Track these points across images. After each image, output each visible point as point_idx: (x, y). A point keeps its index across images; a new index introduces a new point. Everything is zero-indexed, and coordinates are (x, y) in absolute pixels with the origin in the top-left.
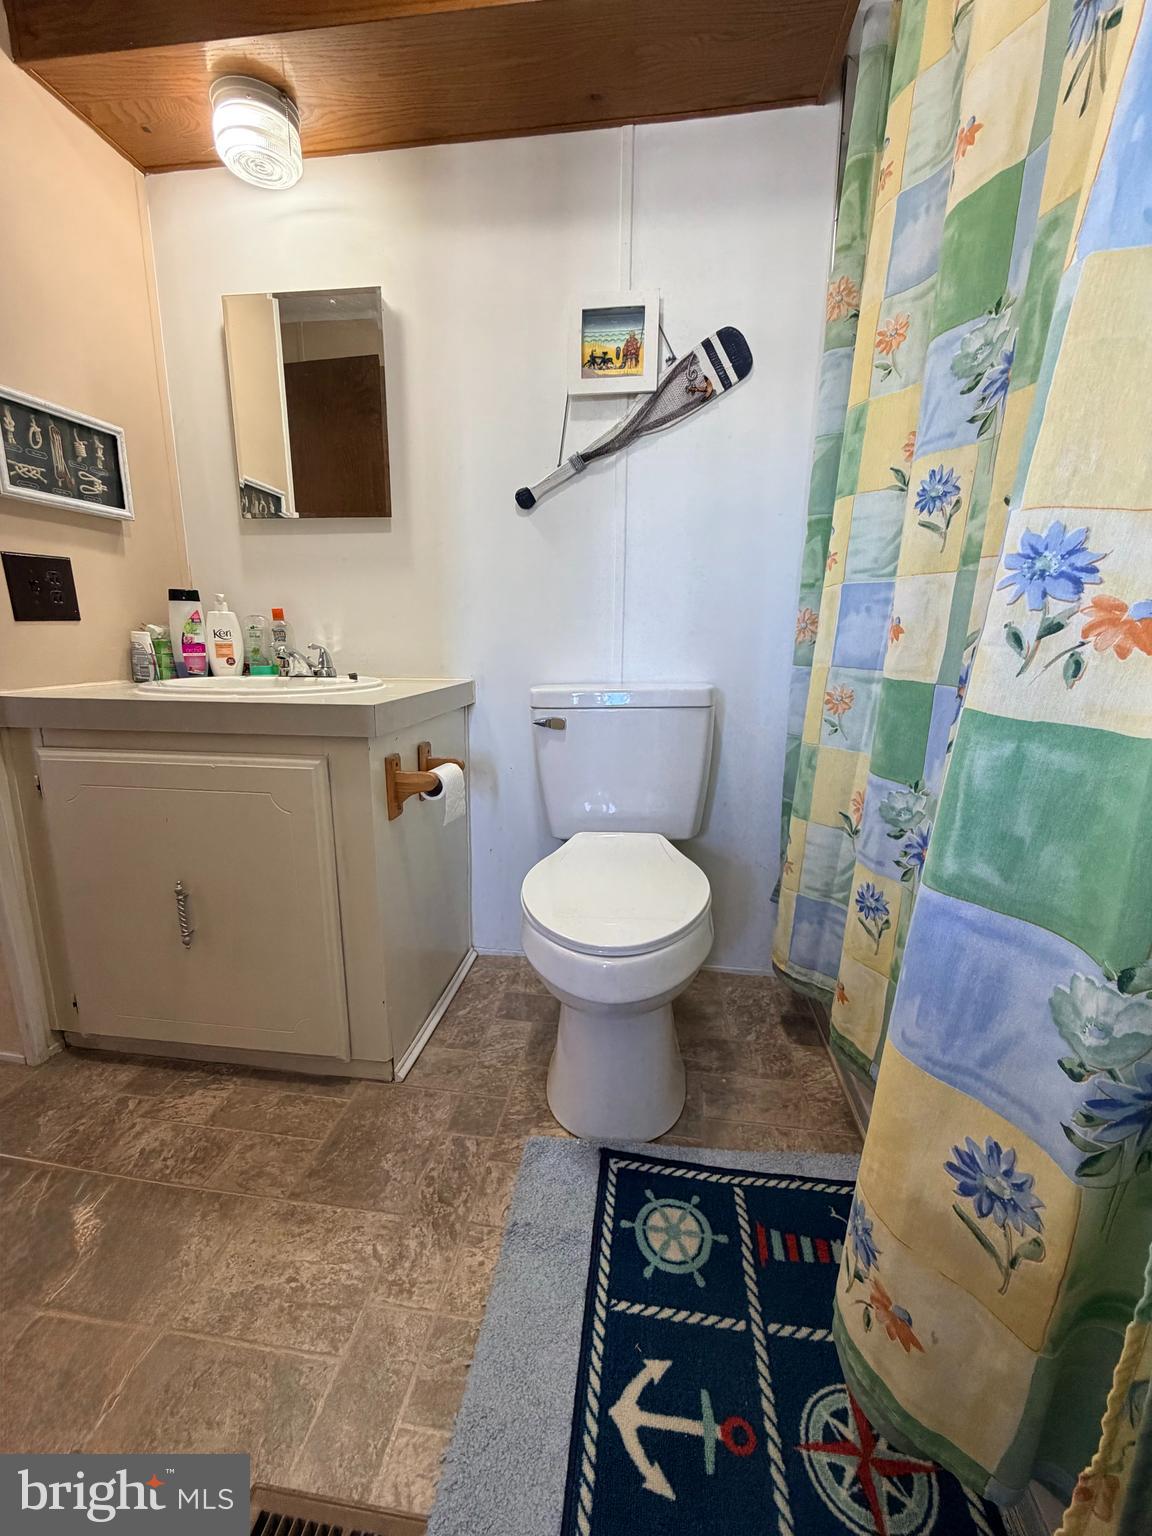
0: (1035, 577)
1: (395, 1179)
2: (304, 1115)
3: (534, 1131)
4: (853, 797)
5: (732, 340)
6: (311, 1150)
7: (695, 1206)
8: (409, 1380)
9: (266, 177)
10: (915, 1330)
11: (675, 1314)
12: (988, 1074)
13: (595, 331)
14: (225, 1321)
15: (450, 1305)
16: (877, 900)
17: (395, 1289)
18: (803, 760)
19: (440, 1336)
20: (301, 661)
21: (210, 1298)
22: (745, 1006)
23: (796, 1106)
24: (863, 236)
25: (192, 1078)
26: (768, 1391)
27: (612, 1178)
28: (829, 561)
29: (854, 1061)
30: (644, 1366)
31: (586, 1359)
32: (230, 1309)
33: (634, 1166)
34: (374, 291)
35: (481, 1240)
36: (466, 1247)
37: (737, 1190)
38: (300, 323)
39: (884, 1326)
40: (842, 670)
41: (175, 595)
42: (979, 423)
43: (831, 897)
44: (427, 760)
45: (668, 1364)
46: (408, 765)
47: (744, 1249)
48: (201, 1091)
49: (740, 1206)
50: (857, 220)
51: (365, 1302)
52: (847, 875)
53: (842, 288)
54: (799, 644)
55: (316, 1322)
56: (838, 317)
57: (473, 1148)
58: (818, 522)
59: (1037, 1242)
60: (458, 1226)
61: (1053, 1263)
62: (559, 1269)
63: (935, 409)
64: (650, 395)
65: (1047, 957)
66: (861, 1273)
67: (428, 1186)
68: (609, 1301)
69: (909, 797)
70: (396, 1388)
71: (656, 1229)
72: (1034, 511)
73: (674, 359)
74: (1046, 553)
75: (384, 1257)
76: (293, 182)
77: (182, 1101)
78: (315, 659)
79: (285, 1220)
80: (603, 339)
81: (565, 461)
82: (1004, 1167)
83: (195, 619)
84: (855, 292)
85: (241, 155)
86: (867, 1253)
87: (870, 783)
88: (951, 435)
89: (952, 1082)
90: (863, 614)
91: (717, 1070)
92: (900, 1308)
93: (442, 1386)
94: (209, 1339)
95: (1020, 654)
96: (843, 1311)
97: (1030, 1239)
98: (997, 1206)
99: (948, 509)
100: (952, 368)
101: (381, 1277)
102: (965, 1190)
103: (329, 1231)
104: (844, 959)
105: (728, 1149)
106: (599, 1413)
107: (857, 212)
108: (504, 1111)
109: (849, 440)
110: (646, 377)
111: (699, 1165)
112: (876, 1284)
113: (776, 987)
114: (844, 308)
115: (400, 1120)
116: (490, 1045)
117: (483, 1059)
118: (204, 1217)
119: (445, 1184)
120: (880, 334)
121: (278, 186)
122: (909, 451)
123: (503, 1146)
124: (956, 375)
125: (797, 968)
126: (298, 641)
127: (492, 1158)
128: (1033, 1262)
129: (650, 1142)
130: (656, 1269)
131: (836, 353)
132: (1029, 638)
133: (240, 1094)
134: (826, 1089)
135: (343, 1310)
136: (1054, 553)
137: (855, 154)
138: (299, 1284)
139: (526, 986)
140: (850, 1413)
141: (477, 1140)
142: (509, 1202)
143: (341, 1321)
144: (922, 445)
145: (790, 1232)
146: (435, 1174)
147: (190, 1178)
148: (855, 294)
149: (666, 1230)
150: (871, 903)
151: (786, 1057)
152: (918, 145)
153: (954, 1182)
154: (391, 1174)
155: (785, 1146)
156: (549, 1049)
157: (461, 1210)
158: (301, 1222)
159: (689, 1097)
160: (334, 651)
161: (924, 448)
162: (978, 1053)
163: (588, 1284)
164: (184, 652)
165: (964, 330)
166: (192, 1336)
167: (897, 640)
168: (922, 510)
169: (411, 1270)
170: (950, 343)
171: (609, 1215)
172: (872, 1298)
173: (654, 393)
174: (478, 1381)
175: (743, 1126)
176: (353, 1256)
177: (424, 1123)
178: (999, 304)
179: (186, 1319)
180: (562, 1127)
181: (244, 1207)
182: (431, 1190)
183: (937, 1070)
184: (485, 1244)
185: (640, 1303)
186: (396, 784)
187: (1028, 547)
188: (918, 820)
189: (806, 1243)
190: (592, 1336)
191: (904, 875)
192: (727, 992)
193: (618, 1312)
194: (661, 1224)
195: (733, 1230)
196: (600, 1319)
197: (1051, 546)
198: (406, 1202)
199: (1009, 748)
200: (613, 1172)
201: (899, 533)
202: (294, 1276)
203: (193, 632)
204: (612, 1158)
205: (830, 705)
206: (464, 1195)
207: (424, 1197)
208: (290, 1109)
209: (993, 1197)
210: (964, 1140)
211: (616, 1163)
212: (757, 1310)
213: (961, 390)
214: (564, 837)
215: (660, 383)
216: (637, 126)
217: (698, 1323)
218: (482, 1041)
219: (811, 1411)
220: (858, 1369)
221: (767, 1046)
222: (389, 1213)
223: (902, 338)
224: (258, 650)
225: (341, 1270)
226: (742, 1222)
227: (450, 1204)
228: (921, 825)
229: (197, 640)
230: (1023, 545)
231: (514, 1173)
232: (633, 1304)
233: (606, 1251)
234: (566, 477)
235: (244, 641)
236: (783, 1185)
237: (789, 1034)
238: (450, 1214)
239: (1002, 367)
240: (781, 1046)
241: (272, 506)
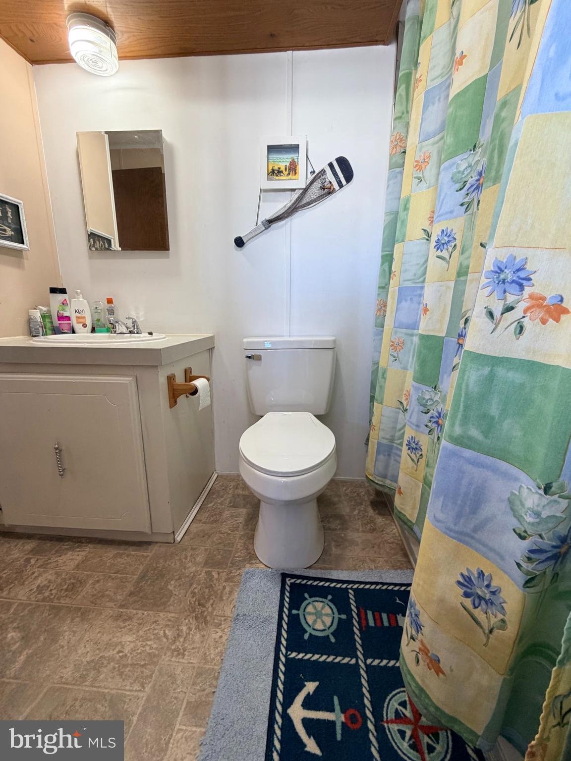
0: (500, 283)
1: (175, 595)
2: (127, 563)
3: (247, 565)
4: (404, 393)
5: (343, 163)
6: (131, 581)
7: (329, 600)
8: (183, 702)
9: (98, 69)
10: (441, 665)
11: (320, 657)
12: (477, 536)
13: (275, 156)
14: (83, 678)
15: (204, 660)
16: (416, 444)
17: (176, 653)
18: (380, 374)
19: (199, 677)
20: (123, 326)
21: (75, 665)
22: (353, 497)
23: (379, 546)
24: (407, 112)
25: (66, 546)
26: (367, 695)
27: (288, 588)
28: (392, 275)
29: (406, 524)
30: (305, 686)
31: (275, 684)
32: (86, 670)
33: (298, 581)
34: (158, 132)
35: (220, 624)
36: (213, 628)
37: (350, 591)
38: (120, 149)
39: (426, 663)
40: (399, 330)
41: (53, 291)
42: (465, 206)
43: (394, 443)
44: (190, 377)
45: (317, 683)
46: (180, 379)
47: (354, 621)
48: (71, 553)
49: (352, 599)
50: (404, 103)
51: (160, 661)
52: (402, 431)
53: (397, 138)
54: (377, 317)
55: (133, 674)
56: (396, 153)
57: (216, 576)
58: (387, 255)
59: (503, 621)
60: (208, 618)
61: (511, 631)
62: (261, 637)
63: (444, 199)
64: (302, 190)
65: (505, 475)
66: (414, 636)
67: (193, 597)
68: (287, 653)
69: (432, 393)
70: (176, 707)
71: (310, 614)
72: (500, 249)
73: (314, 172)
74: (506, 270)
75: (170, 637)
76: (113, 72)
77: (61, 558)
78: (130, 324)
79: (117, 620)
80: (278, 161)
81: (259, 223)
82: (486, 583)
83: (64, 303)
84: (403, 140)
85: (84, 56)
86: (417, 626)
87: (413, 386)
88: (451, 212)
89: (460, 541)
90: (409, 302)
91: (339, 530)
92: (434, 655)
93: (200, 704)
94: (75, 687)
95: (493, 322)
96: (405, 656)
97: (500, 619)
98: (483, 602)
99: (450, 249)
100: (452, 178)
101: (168, 647)
102: (467, 595)
103: (140, 624)
104: (400, 474)
105: (346, 570)
106: (282, 712)
107: (405, 100)
108: (232, 556)
109: (402, 214)
110: (300, 181)
111: (331, 579)
112: (422, 642)
113: (368, 487)
114: (398, 148)
115: (178, 563)
116: (225, 522)
117: (221, 529)
118: (72, 620)
119: (202, 596)
120: (417, 161)
121: (105, 74)
122: (432, 221)
123: (232, 574)
124: (454, 181)
125: (378, 478)
126: (121, 315)
127: (226, 581)
128: (501, 631)
129: (306, 568)
130: (311, 634)
131: (395, 171)
132: (497, 314)
133: (92, 553)
134: (393, 537)
135: (148, 666)
136: (510, 270)
137: (403, 70)
138: (124, 654)
139: (243, 490)
140: (408, 702)
141: (218, 572)
142: (235, 603)
143: (147, 672)
144: (437, 217)
145: (377, 612)
146: (196, 591)
147: (65, 600)
148: (403, 141)
149: (315, 614)
150: (413, 445)
151: (373, 522)
152: (434, 67)
153: (461, 591)
154: (173, 592)
155: (373, 568)
156: (254, 523)
157: (210, 609)
158: (125, 620)
159: (326, 544)
160: (140, 320)
161: (439, 218)
162: (472, 526)
163: (276, 644)
164: (59, 320)
165: (457, 159)
166: (65, 686)
167: (426, 314)
168: (438, 250)
169: (184, 642)
170: (451, 166)
171: (286, 608)
172: (420, 649)
173: (304, 189)
174: (219, 700)
175: (352, 558)
176: (153, 637)
177: (190, 564)
178: (475, 146)
179: (62, 677)
180: (261, 562)
181: (94, 614)
182: (194, 599)
183: (452, 534)
184: (223, 626)
185: (303, 653)
186: (174, 389)
187: (497, 267)
188: (436, 404)
189: (384, 616)
190: (278, 671)
191: (430, 432)
192: (343, 490)
193: (291, 658)
194: (313, 611)
195: (349, 612)
196: (282, 662)
197: (508, 267)
198: (182, 606)
199: (487, 370)
200: (288, 585)
201: (427, 261)
202: (121, 650)
203: (63, 310)
204: (288, 577)
205: (393, 347)
206: (211, 601)
207: (191, 603)
208: (119, 560)
209: (480, 598)
210: (466, 569)
211: (289, 580)
212: (361, 652)
213: (456, 189)
214: (262, 415)
215: (307, 184)
216: (294, 52)
217: (332, 661)
218: (220, 520)
219: (389, 703)
220: (413, 685)
221: (363, 517)
222: (172, 613)
223: (427, 164)
224: (99, 320)
225: (147, 644)
226: (353, 607)
227: (204, 606)
228: (438, 407)
229: (66, 314)
230: (494, 266)
231: (237, 588)
232: (299, 654)
233: (285, 626)
234: (260, 231)
235: (92, 315)
236: (373, 587)
237: (374, 510)
238: (204, 611)
239: (477, 178)
240: (371, 516)
241: (106, 244)
